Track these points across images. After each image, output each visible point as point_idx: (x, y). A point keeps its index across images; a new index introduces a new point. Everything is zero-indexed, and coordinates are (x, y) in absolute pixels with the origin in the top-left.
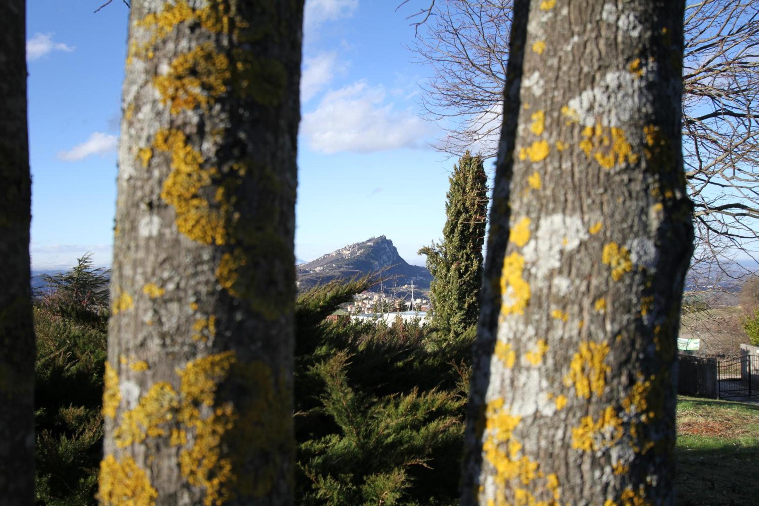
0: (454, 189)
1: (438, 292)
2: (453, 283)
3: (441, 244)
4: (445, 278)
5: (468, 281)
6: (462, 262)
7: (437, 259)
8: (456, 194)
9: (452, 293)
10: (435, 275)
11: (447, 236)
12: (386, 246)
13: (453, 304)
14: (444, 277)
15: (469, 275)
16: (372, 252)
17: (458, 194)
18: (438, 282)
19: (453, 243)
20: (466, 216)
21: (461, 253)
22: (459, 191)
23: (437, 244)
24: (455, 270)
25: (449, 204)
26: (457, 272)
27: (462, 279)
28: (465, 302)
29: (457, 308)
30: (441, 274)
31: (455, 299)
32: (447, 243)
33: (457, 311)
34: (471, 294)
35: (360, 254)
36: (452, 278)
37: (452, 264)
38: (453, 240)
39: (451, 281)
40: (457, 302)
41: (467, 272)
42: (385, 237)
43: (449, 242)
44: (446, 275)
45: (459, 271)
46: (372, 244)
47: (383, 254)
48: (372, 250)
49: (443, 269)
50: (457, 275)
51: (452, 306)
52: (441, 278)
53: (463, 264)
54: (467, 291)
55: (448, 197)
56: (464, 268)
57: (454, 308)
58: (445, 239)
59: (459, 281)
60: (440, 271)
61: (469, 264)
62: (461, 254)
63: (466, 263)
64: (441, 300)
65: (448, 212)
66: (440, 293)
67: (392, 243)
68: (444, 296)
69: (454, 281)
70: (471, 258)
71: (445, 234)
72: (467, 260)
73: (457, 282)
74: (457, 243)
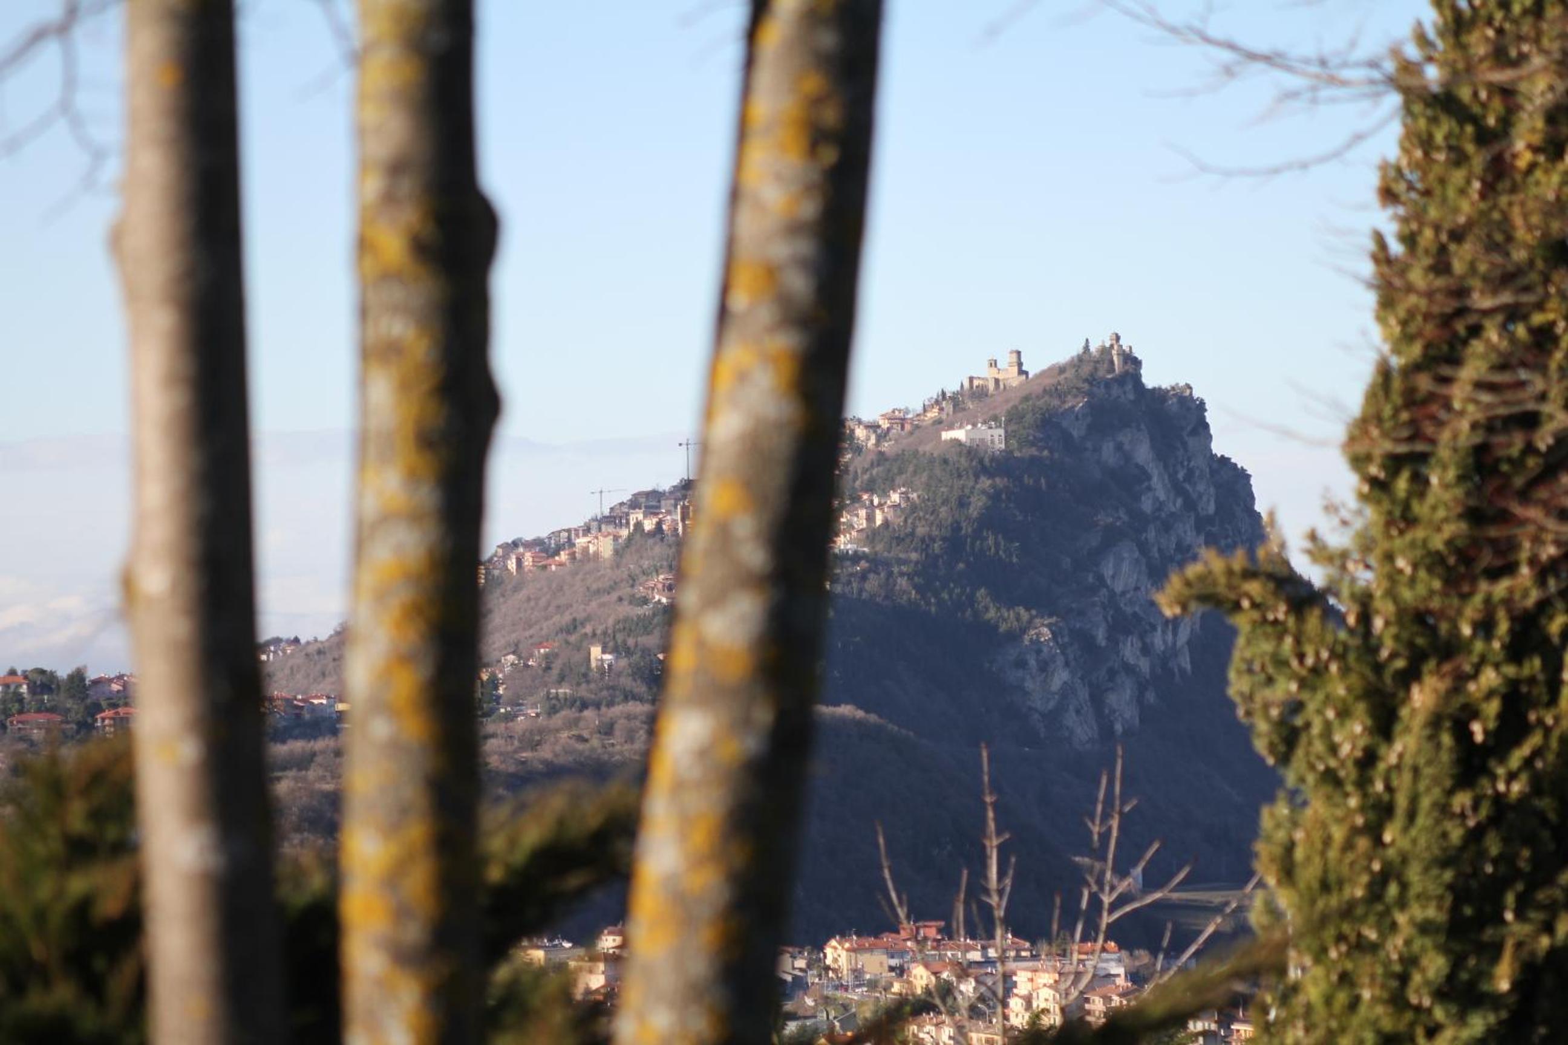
0: (1427, 144)
1: (1308, 875)
2: (1411, 816)
3: (1337, 539)
4: (1363, 783)
5: (1524, 799)
6: (1483, 661)
7: (1298, 641)
8: (1442, 181)
9: (1404, 886)
10: (1285, 759)
11: (1374, 482)
12: (1143, 453)
13: (1410, 961)
14: (1348, 773)
15: (1528, 762)
16: (988, 521)
17: (1458, 176)
18: (1317, 807)
19: (1419, 533)
20: (1513, 339)
21: (1478, 600)
22: (1459, 158)
23: (1313, 537)
24: (1435, 722)
25: (1396, 248)
26: (1446, 739)
27: (1485, 786)
28: (1495, 951)
29: (1441, 994)
30: (1333, 749)
31: (1424, 928)
32: (1376, 532)
33: (1439, 1014)
34: (1541, 896)
35: (872, 535)
36: (1407, 777)
37: (1411, 676)
38: (1419, 509)
39: (1402, 801)
40: (1444, 949)
41: (1517, 742)
42: (1133, 362)
43: (1389, 523)
44: (1368, 760)
45: (1462, 733)
46: (994, 437)
47: (1111, 538)
48: (995, 497)
49: (1344, 714)
50: (1445, 757)
51: (1404, 979)
52: (1331, 778)
53: (1490, 677)
54: (1516, 874)
55: (1388, 195)
56: (1493, 708)
57: (1418, 995)
58: (1363, 498)
59: (1462, 800)
60: (1328, 727)
61: (1532, 680)
62: (1473, 609)
63: (1510, 670)
64: (1330, 933)
65: (1387, 303)
66: (1325, 886)
67: (1202, 427)
68: (1347, 912)
69: (1425, 803)
70: (1546, 639)
71: (1358, 462)
72: (1515, 652)
73: (1443, 809)
74: (1450, 530)
